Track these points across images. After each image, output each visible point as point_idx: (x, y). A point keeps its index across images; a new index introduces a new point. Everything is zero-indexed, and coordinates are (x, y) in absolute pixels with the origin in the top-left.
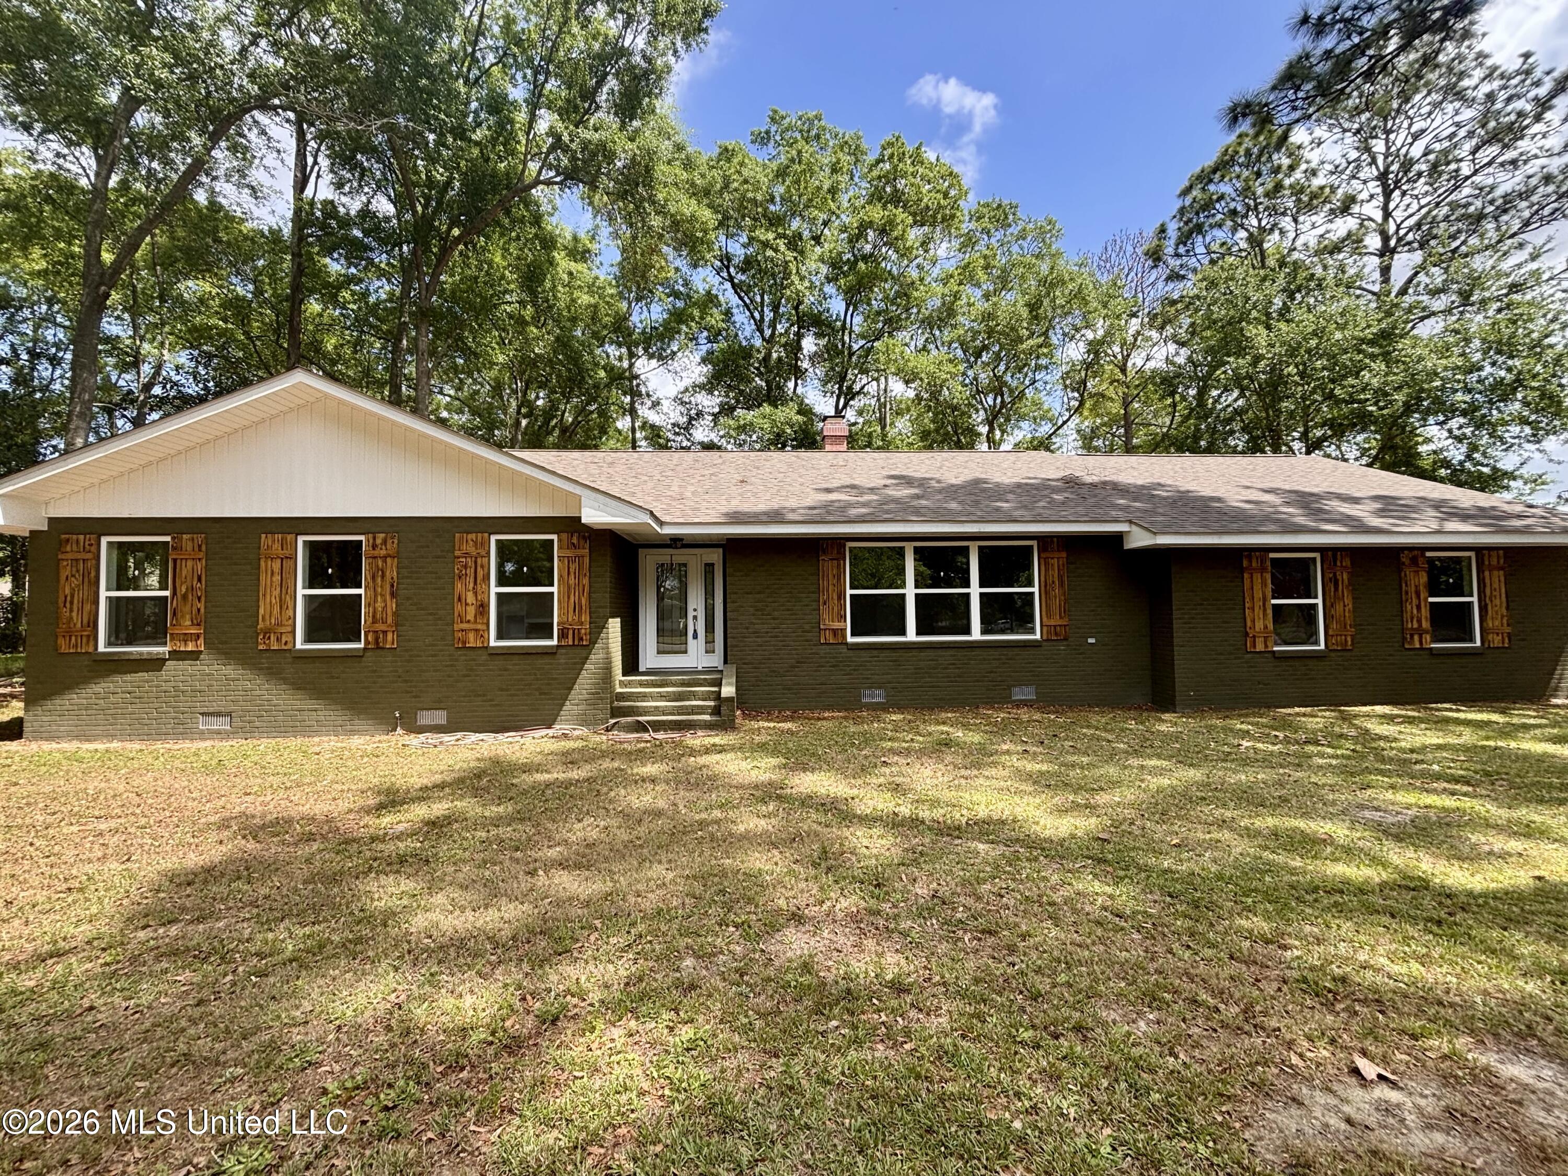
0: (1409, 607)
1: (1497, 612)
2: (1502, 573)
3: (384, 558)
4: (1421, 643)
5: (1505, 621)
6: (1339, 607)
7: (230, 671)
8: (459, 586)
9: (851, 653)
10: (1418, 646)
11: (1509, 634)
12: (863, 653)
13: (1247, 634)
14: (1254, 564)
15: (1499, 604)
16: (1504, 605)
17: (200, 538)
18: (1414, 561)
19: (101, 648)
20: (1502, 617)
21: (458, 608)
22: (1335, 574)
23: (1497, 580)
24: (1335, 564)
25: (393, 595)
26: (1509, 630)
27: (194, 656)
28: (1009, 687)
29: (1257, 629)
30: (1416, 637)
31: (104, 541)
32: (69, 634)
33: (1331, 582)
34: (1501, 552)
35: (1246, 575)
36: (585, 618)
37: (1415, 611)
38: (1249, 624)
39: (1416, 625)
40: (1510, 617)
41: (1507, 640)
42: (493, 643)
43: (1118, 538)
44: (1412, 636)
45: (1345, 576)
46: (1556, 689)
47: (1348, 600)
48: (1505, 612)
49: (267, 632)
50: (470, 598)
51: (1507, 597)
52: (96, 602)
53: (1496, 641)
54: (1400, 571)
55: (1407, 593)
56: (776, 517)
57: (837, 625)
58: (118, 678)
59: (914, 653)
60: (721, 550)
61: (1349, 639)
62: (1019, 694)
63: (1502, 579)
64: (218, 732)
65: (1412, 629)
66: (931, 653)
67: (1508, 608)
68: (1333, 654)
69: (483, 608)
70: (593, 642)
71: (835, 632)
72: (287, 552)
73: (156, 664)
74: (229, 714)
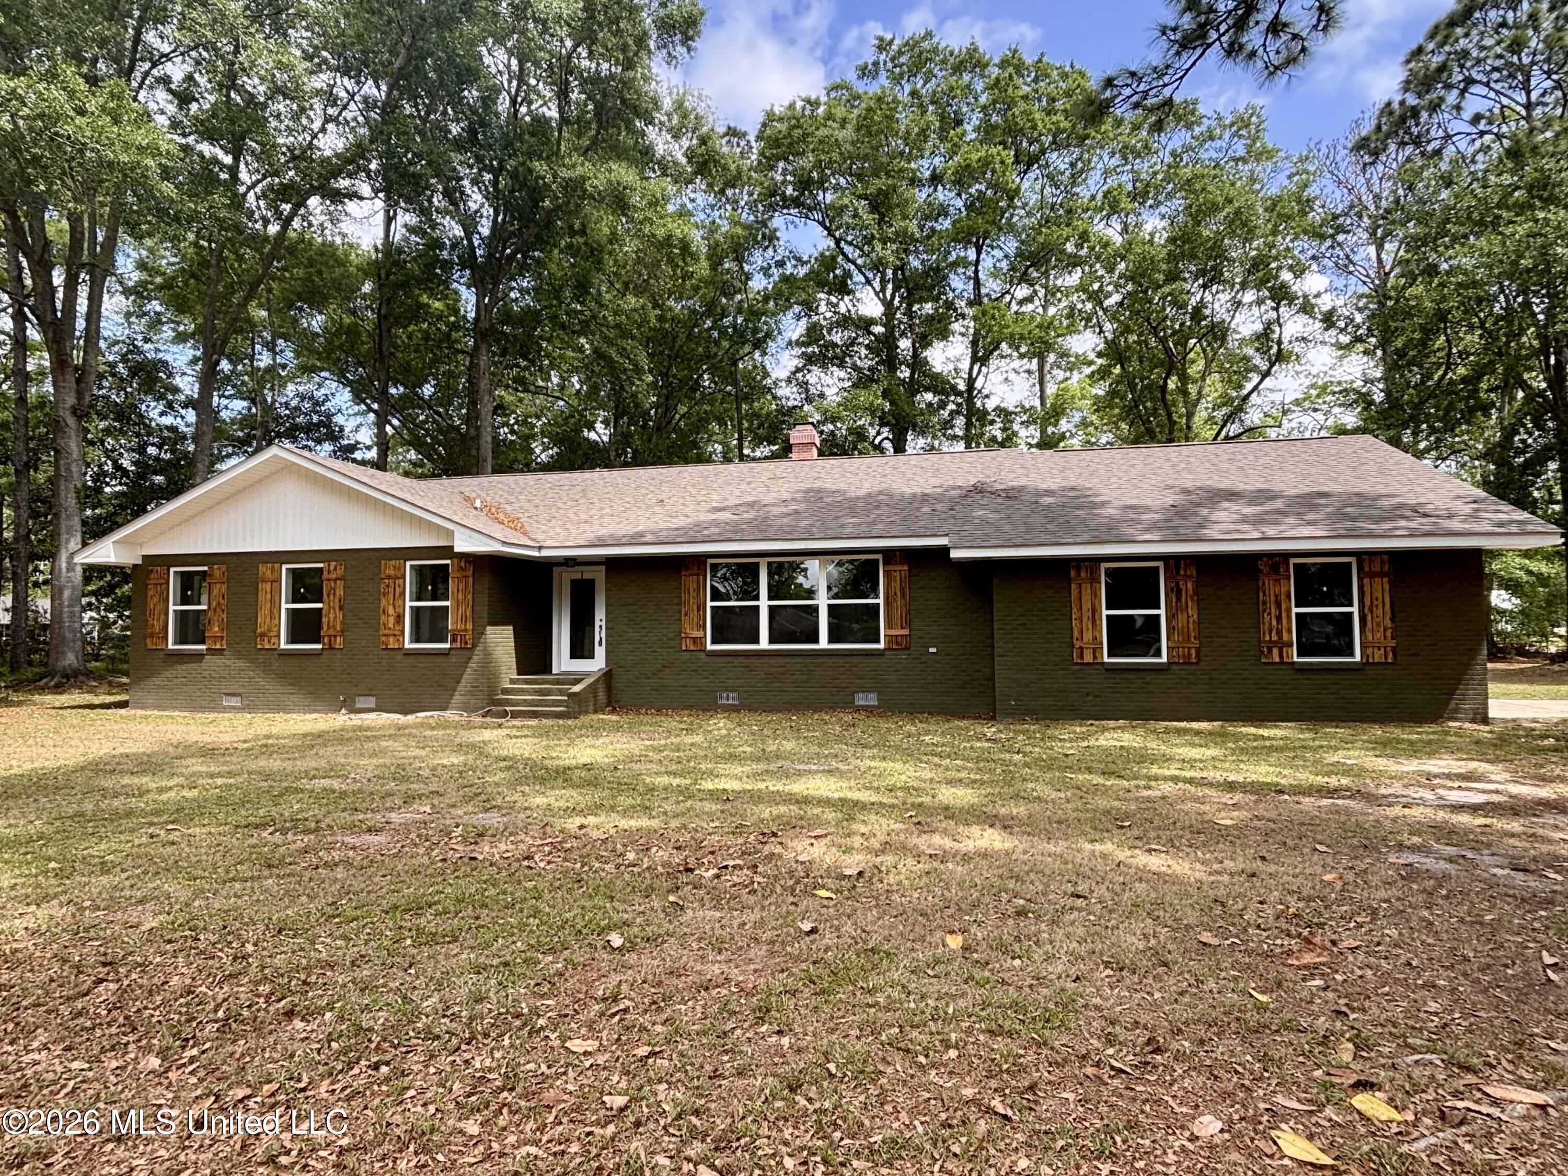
0: (1267, 618)
1: (1378, 625)
2: (1386, 580)
3: (335, 580)
4: (1281, 656)
5: (1389, 633)
6: (1182, 618)
7: (240, 664)
8: (383, 602)
9: (708, 659)
10: (1277, 660)
11: (1394, 650)
12: (718, 659)
13: (1073, 646)
14: (1083, 574)
15: (1383, 614)
16: (1389, 615)
17: (224, 567)
18: (1275, 569)
19: (170, 646)
20: (1385, 630)
21: (383, 618)
22: (1177, 584)
23: (1381, 589)
24: (1178, 573)
25: (341, 608)
26: (1393, 643)
27: (220, 652)
28: (853, 694)
29: (1085, 639)
30: (1275, 651)
31: (172, 570)
32: (152, 635)
33: (1175, 592)
34: (1385, 557)
35: (1073, 586)
36: (470, 626)
37: (1274, 623)
38: (1076, 634)
39: (1275, 638)
40: (1394, 630)
41: (1391, 655)
42: (407, 645)
43: (945, 550)
44: (1270, 650)
45: (1190, 585)
46: (1456, 710)
47: (1193, 611)
48: (1388, 623)
49: (262, 635)
50: (391, 611)
51: (1392, 606)
52: (167, 614)
53: (1378, 656)
54: (1257, 580)
55: (1264, 603)
56: (636, 539)
57: (697, 634)
58: (178, 667)
59: (765, 660)
60: (603, 568)
61: (1193, 652)
62: (861, 700)
63: (1387, 587)
64: (234, 708)
65: (1270, 641)
66: (780, 661)
67: (1392, 620)
68: (1174, 667)
69: (400, 618)
70: (474, 646)
71: (695, 640)
72: (275, 576)
73: (199, 656)
74: (240, 695)
